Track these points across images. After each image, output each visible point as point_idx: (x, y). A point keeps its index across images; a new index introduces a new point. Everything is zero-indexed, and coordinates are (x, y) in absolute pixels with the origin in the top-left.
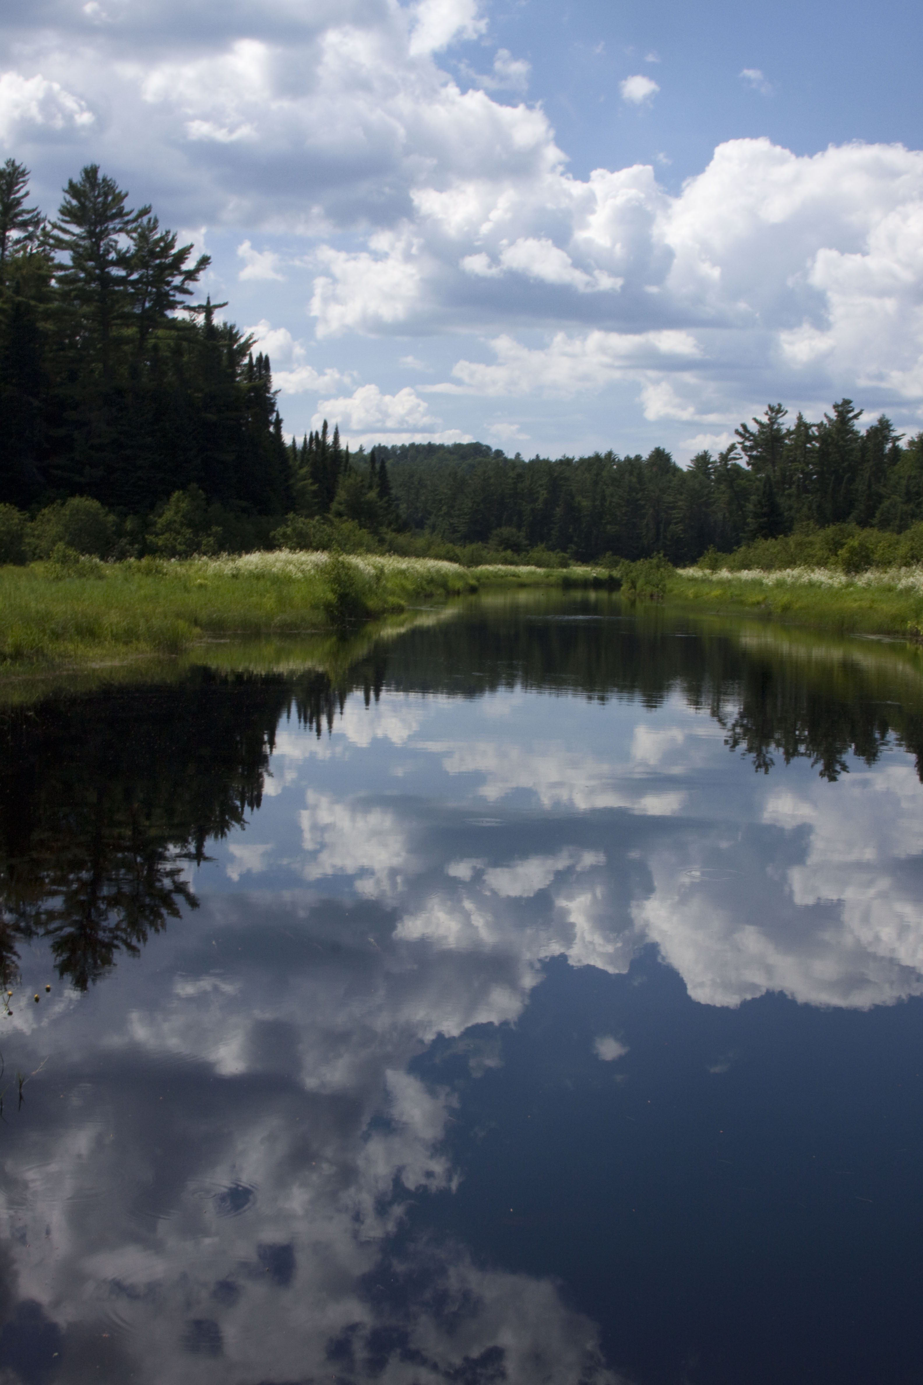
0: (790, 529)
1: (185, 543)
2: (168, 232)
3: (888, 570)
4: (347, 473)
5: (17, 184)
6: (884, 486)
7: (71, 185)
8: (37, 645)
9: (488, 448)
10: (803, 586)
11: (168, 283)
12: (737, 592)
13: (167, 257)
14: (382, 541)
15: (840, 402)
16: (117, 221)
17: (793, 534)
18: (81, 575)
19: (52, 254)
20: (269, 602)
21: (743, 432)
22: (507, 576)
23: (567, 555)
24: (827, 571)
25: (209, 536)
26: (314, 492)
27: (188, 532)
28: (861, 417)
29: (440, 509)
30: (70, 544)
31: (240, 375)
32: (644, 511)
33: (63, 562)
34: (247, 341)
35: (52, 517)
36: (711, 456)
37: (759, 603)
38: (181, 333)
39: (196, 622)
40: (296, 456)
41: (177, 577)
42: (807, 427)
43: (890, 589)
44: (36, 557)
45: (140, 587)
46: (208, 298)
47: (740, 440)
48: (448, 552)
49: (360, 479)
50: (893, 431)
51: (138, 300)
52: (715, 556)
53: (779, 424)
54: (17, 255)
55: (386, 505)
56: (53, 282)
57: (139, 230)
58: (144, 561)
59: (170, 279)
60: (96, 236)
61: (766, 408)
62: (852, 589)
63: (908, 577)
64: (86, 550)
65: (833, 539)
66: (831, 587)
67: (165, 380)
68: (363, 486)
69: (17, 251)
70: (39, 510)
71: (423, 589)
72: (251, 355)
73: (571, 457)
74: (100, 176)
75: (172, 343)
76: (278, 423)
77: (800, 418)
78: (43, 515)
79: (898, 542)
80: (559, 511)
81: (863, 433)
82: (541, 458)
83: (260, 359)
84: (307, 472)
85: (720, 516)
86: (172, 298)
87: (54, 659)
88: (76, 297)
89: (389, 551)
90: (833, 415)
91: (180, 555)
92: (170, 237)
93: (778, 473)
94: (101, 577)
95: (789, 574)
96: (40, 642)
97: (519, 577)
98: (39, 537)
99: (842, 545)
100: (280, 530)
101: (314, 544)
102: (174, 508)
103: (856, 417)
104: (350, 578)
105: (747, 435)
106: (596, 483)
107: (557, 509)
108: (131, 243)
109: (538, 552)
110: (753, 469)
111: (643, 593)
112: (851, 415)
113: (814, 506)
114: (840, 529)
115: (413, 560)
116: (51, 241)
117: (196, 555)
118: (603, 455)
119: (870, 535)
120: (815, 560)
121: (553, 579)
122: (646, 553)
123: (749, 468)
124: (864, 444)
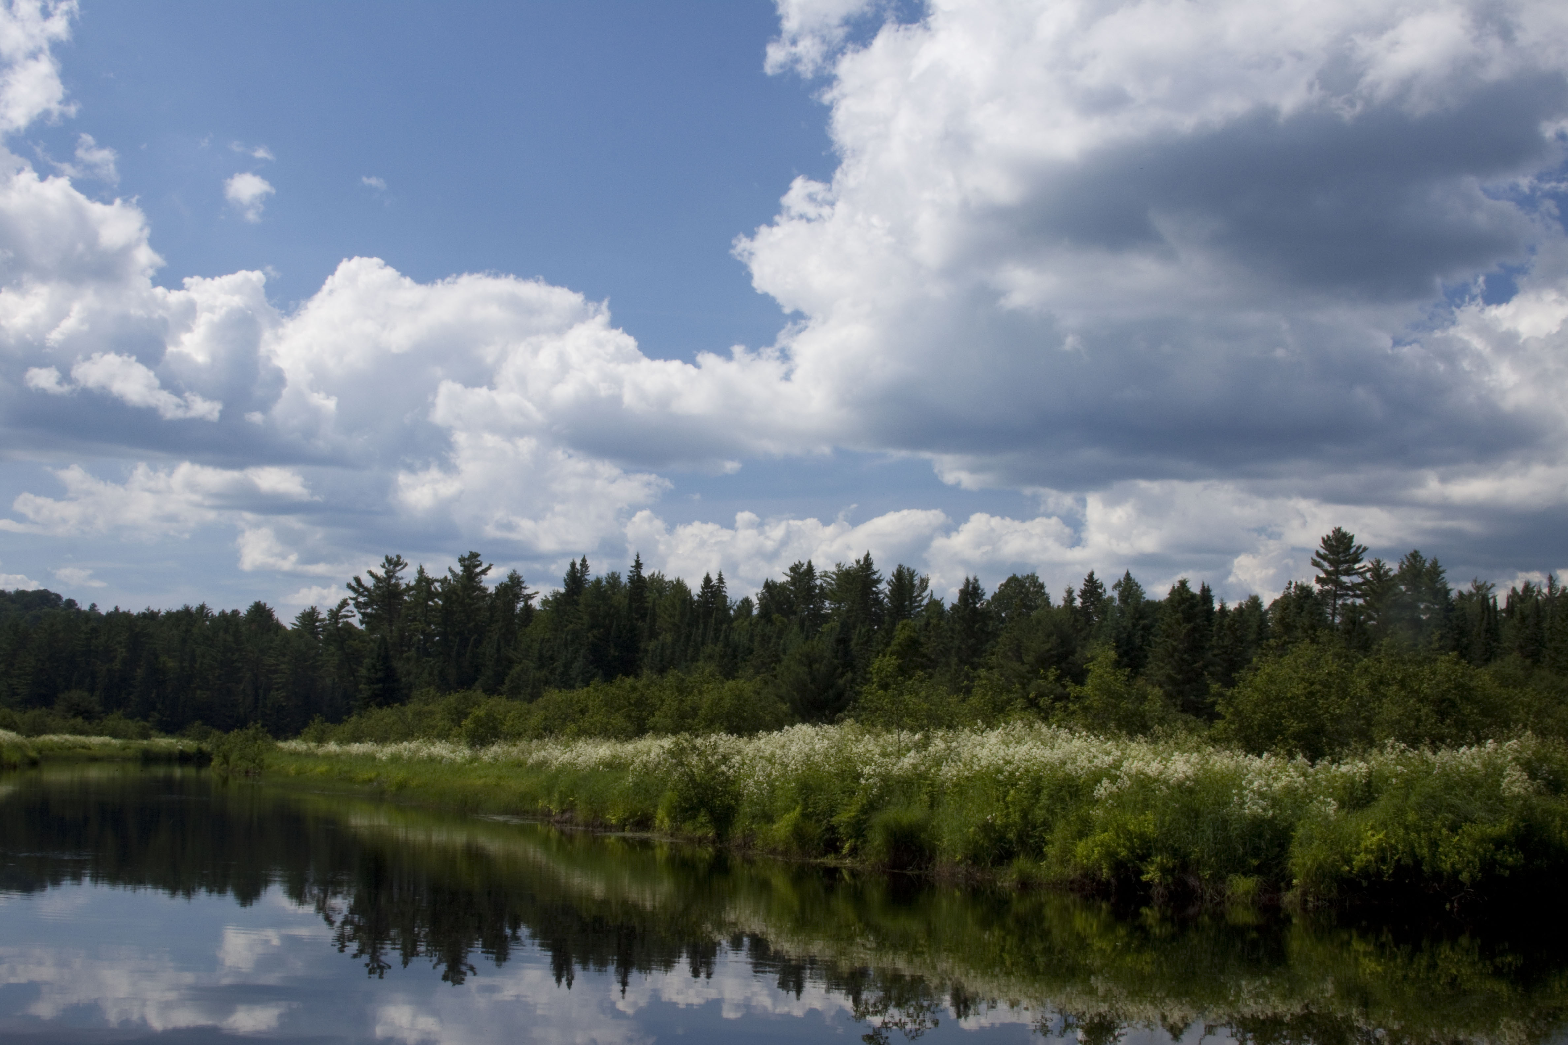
0: (408, 697)
3: (518, 743)
6: (515, 649)
9: (58, 597)
10: (421, 761)
12: (346, 768)
15: (466, 555)
17: (411, 703)
21: (356, 587)
22: (75, 748)
23: (148, 725)
24: (448, 745)
28: (489, 572)
32: (240, 675)
36: (319, 613)
37: (370, 781)
42: (430, 582)
43: (520, 764)
47: (353, 595)
48: (4, 718)
50: (525, 588)
52: (322, 727)
53: (397, 579)
61: (384, 561)
62: (476, 764)
63: (539, 751)
65: (456, 708)
66: (453, 762)
73: (156, 610)
77: (421, 572)
79: (529, 712)
80: (140, 673)
81: (492, 590)
82: (121, 610)
85: (328, 682)
90: (458, 569)
93: (395, 634)
95: (406, 748)
97: (90, 749)
99: (466, 716)
103: (484, 572)
105: (361, 590)
106: (184, 641)
107: (138, 670)
109: (114, 720)
110: (366, 629)
111: (238, 769)
112: (478, 570)
113: (435, 672)
114: (465, 697)
118: (194, 609)
119: (498, 704)
120: (435, 732)
121: (130, 752)
122: (241, 723)
123: (362, 627)
124: (492, 603)
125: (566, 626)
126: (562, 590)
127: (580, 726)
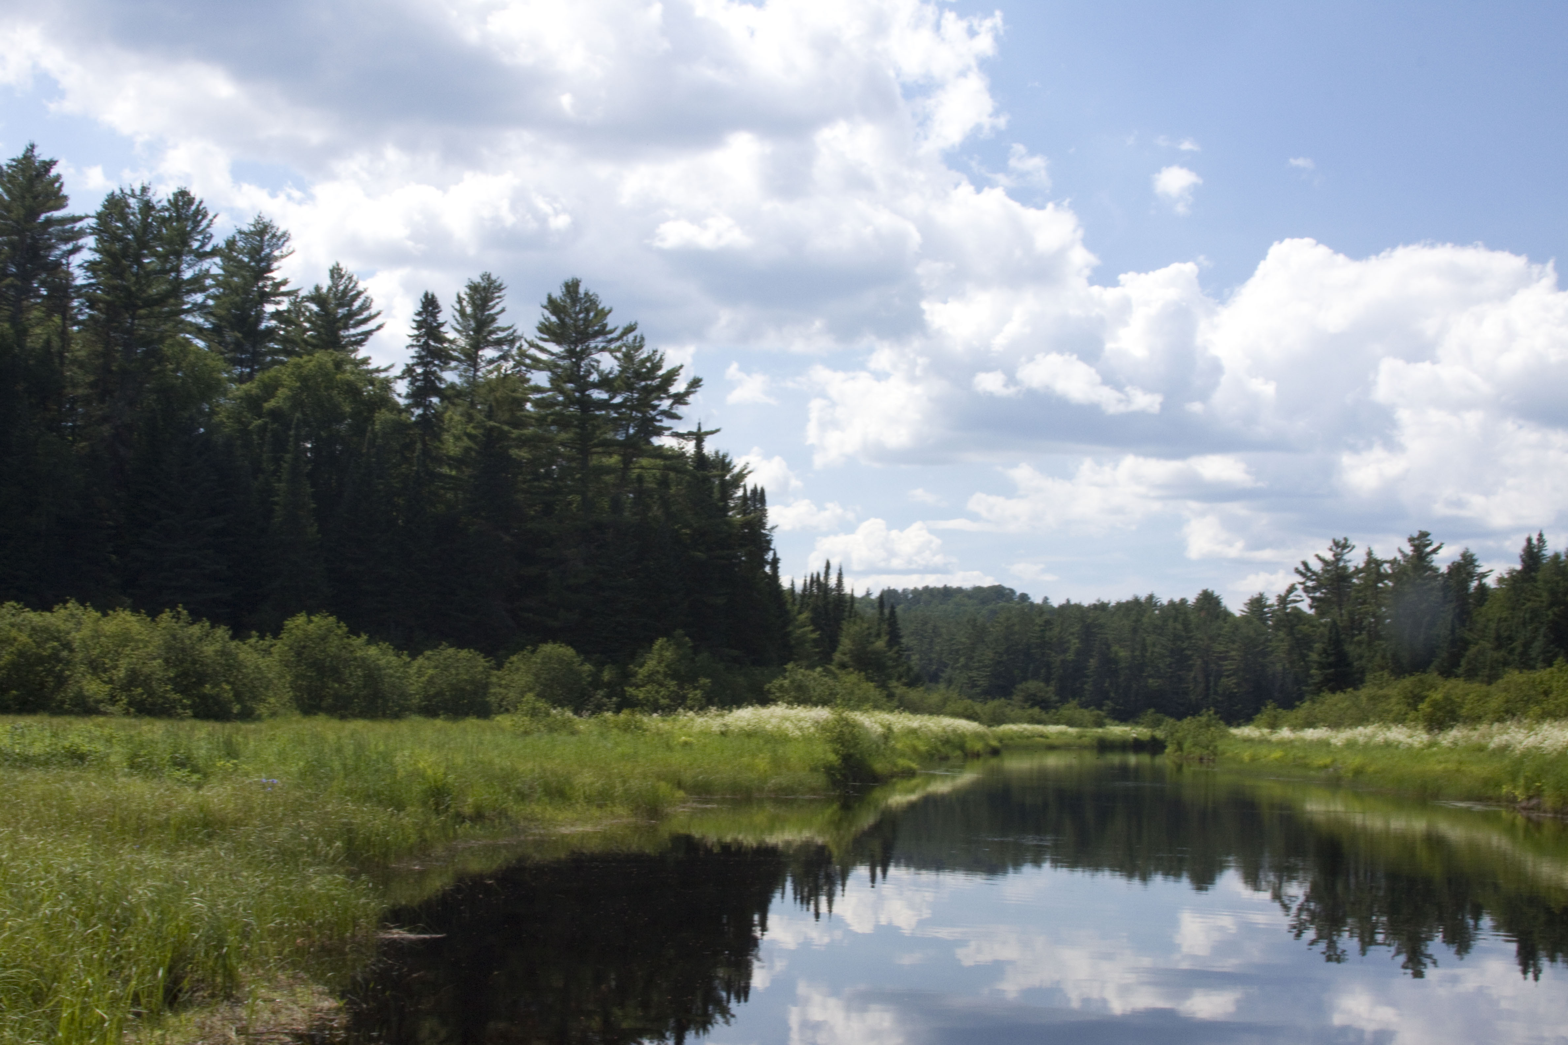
0: (1362, 681)
1: (669, 697)
2: (655, 352)
3: (1478, 726)
4: (852, 619)
5: (492, 300)
6: (1470, 630)
7: (551, 300)
8: (500, 805)
9: (1012, 591)
10: (1378, 747)
11: (655, 408)
12: (1301, 754)
13: (654, 379)
14: (890, 696)
15: (1416, 534)
16: (600, 339)
17: (1364, 687)
18: (551, 729)
19: (528, 375)
20: (762, 763)
21: (1304, 571)
22: (1033, 737)
23: (1102, 713)
24: (1405, 729)
25: (696, 688)
26: (814, 640)
27: (672, 684)
28: (1440, 551)
29: (957, 661)
30: (540, 695)
31: (733, 508)
32: (1190, 662)
33: (532, 716)
34: (741, 472)
35: (522, 666)
36: (1267, 599)
37: (1326, 767)
38: (668, 462)
39: (680, 785)
40: (794, 600)
41: (659, 734)
42: (1379, 563)
43: (1481, 749)
44: (503, 709)
45: (617, 744)
46: (699, 424)
47: (1302, 580)
48: (966, 710)
49: (866, 625)
50: (1478, 566)
51: (622, 426)
52: (1275, 713)
53: (1346, 561)
54: (489, 376)
55: (897, 655)
56: (529, 406)
57: (624, 349)
58: (623, 716)
59: (656, 402)
60: (576, 356)
61: (1331, 543)
62: (1435, 749)
63: (1501, 734)
64: (558, 702)
65: (1411, 692)
66: (1410, 747)
67: (650, 514)
68: (870, 634)
69: (491, 372)
70: (508, 658)
71: (938, 751)
72: (745, 486)
73: (1106, 601)
74: (582, 290)
75: (658, 473)
76: (775, 562)
77: (1370, 554)
78: (511, 663)
79: (1488, 695)
80: (1093, 662)
81: (1444, 569)
83: (754, 491)
84: (807, 618)
85: (1279, 667)
86: (658, 424)
87: (518, 822)
88: (554, 423)
89: (898, 707)
90: (1408, 550)
91: (663, 710)
92: (658, 357)
93: (1345, 618)
94: (573, 733)
95: (1361, 733)
96: (504, 803)
97: (1048, 738)
98: (506, 687)
99: (1422, 699)
100: (777, 682)
101: (814, 699)
102: (657, 656)
103: (1435, 551)
104: (854, 737)
105: (1309, 574)
106: (1135, 630)
107: (1091, 660)
108: (615, 363)
109: (1070, 709)
110: (1316, 613)
111: (1192, 756)
112: (1429, 549)
113: (1388, 655)
114: (1421, 681)
115: (926, 717)
116: (528, 361)
117: (681, 710)
118: (1143, 599)
119: (1456, 687)
120: (1391, 716)
121: (1087, 741)
122: (1193, 710)
123: (1312, 612)
124: (1445, 582)
125: (1524, 604)
126: (1518, 567)
127: (1543, 709)
